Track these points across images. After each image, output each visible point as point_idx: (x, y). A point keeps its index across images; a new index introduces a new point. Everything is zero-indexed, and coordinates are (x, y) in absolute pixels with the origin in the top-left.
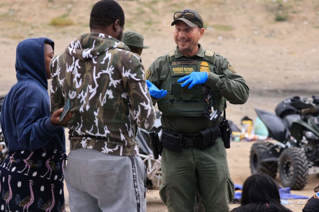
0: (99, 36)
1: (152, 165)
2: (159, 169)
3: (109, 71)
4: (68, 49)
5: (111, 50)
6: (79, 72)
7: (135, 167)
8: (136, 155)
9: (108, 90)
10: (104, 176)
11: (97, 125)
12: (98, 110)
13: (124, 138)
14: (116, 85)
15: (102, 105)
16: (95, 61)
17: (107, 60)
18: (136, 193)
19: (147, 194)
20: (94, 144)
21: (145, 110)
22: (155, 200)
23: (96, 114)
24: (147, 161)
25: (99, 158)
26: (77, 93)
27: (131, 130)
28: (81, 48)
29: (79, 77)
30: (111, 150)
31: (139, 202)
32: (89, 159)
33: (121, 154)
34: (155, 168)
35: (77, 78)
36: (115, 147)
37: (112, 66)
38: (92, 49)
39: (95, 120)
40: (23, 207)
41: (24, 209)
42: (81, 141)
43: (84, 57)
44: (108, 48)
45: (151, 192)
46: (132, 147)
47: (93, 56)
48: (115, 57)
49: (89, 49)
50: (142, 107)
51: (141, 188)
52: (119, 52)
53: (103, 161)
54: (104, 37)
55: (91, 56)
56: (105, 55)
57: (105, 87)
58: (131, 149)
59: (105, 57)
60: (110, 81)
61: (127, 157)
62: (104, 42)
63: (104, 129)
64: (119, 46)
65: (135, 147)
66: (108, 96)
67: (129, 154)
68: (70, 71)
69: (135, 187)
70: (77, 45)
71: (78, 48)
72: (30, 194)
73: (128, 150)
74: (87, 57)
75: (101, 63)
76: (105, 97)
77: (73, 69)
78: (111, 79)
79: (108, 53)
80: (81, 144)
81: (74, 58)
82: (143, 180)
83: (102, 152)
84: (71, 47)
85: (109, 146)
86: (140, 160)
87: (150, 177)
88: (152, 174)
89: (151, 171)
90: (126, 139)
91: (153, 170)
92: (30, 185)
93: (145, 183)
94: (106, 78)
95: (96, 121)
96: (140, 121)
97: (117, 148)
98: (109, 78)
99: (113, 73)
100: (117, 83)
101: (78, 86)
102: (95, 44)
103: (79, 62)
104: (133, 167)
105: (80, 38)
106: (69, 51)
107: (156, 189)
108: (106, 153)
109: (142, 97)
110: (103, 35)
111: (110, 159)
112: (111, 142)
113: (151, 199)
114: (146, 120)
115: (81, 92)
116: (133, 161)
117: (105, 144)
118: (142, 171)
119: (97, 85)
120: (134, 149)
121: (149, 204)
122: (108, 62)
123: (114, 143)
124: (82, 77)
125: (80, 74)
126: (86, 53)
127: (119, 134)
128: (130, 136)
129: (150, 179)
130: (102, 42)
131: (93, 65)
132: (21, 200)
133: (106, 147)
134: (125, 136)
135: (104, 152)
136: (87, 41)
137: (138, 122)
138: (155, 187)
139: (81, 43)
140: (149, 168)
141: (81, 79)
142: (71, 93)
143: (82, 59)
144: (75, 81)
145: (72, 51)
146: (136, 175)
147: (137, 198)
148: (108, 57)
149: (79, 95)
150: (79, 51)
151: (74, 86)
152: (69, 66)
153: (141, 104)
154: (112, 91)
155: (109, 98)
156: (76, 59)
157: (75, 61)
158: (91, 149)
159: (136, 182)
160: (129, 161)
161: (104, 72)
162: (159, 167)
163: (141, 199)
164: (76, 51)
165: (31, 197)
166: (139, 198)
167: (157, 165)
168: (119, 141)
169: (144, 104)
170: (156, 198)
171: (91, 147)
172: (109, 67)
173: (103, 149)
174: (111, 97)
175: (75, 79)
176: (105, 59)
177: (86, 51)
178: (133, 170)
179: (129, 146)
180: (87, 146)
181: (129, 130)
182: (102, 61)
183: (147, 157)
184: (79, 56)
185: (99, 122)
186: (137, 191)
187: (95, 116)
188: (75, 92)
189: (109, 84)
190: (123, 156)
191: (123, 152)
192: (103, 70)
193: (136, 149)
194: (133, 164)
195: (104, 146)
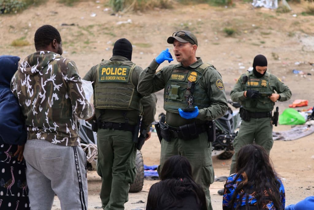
0: (41, 54)
1: (92, 152)
2: (96, 155)
3: (52, 78)
4: (20, 69)
5: (51, 62)
6: (30, 85)
7: (77, 155)
8: (78, 146)
9: (53, 94)
10: (53, 161)
11: (48, 122)
12: (48, 111)
13: (69, 131)
14: (59, 89)
15: (51, 106)
16: (41, 73)
17: (50, 71)
18: (78, 175)
19: (88, 174)
20: (46, 136)
21: (81, 105)
22: (94, 179)
23: (47, 114)
24: (87, 149)
25: (50, 146)
26: (31, 101)
27: (74, 125)
28: (30, 66)
29: (31, 88)
30: (59, 141)
31: (81, 181)
32: (42, 147)
33: (67, 145)
34: (93, 154)
35: (30, 89)
36: (62, 139)
37: (54, 74)
38: (38, 65)
39: (46, 118)
40: (7, 188)
41: (8, 189)
42: (37, 134)
43: (33, 72)
44: (49, 61)
45: (91, 173)
46: (75, 139)
47: (39, 70)
48: (55, 67)
49: (36, 66)
50: (79, 103)
51: (83, 171)
52: (58, 61)
53: (52, 149)
54: (44, 53)
55: (38, 71)
56: (48, 67)
57: (51, 92)
58: (74, 141)
59: (47, 68)
60: (54, 86)
61: (71, 147)
62: (45, 57)
63: (53, 124)
64: (57, 57)
65: (78, 139)
66: (54, 98)
67: (73, 145)
68: (24, 85)
69: (77, 170)
70: (26, 64)
71: (27, 67)
72: (11, 178)
73: (72, 141)
74: (35, 72)
75: (46, 74)
76: (52, 100)
77: (26, 83)
78: (55, 84)
79: (50, 65)
80: (37, 136)
81: (25, 75)
82: (84, 164)
83: (52, 142)
84: (22, 67)
85: (58, 138)
86: (80, 148)
87: (90, 161)
88: (92, 159)
89: (90, 156)
90: (70, 132)
91: (92, 155)
92: (11, 170)
93: (86, 166)
94: (51, 84)
95: (47, 120)
96: (77, 113)
97: (63, 140)
98: (53, 84)
99: (55, 79)
100: (60, 87)
101: (31, 95)
102: (38, 61)
103: (30, 77)
104: (75, 154)
105: (27, 59)
106: (21, 70)
107: (95, 170)
108: (55, 144)
109: (78, 95)
110: (43, 52)
111: (58, 148)
112: (60, 135)
113: (91, 178)
114: (81, 113)
115: (34, 99)
116: (75, 150)
117: (55, 137)
118: (83, 157)
119: (45, 92)
120: (77, 141)
121: (90, 181)
122: (51, 72)
123: (61, 135)
124: (33, 87)
125: (31, 86)
126: (34, 69)
127: (65, 128)
128: (73, 129)
129: (90, 162)
130: (43, 58)
131: (40, 76)
132: (5, 183)
133: (55, 139)
134: (69, 129)
135: (54, 142)
136: (32, 60)
137: (76, 114)
138: (94, 169)
139: (28, 62)
140: (89, 154)
141: (33, 90)
142: (27, 101)
143: (32, 75)
144: (29, 92)
145: (24, 70)
146: (78, 161)
147: (78, 178)
148: (50, 68)
149: (33, 102)
150: (28, 69)
151: (28, 96)
152: (23, 81)
153: (78, 100)
154: (57, 94)
155: (55, 100)
156: (27, 75)
157: (27, 77)
158: (43, 140)
159: (78, 166)
160: (72, 150)
161: (49, 80)
162: (96, 153)
163: (82, 178)
164: (26, 69)
165: (12, 180)
166: (81, 178)
167: (95, 152)
168: (65, 133)
169: (80, 101)
170: (95, 177)
171: (44, 138)
172: (52, 76)
173: (53, 140)
174: (57, 98)
175: (28, 90)
176: (48, 70)
177: (34, 68)
178: (75, 156)
179: (73, 139)
180: (41, 137)
181: (72, 125)
182: (46, 72)
183: (87, 146)
184: (29, 72)
185: (49, 120)
186: (79, 173)
187: (46, 115)
188: (30, 100)
189: (53, 89)
190: (68, 146)
191: (68, 144)
192: (48, 79)
193: (79, 140)
194: (75, 152)
195: (54, 138)
